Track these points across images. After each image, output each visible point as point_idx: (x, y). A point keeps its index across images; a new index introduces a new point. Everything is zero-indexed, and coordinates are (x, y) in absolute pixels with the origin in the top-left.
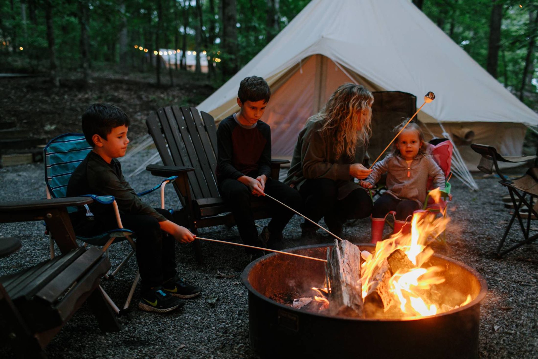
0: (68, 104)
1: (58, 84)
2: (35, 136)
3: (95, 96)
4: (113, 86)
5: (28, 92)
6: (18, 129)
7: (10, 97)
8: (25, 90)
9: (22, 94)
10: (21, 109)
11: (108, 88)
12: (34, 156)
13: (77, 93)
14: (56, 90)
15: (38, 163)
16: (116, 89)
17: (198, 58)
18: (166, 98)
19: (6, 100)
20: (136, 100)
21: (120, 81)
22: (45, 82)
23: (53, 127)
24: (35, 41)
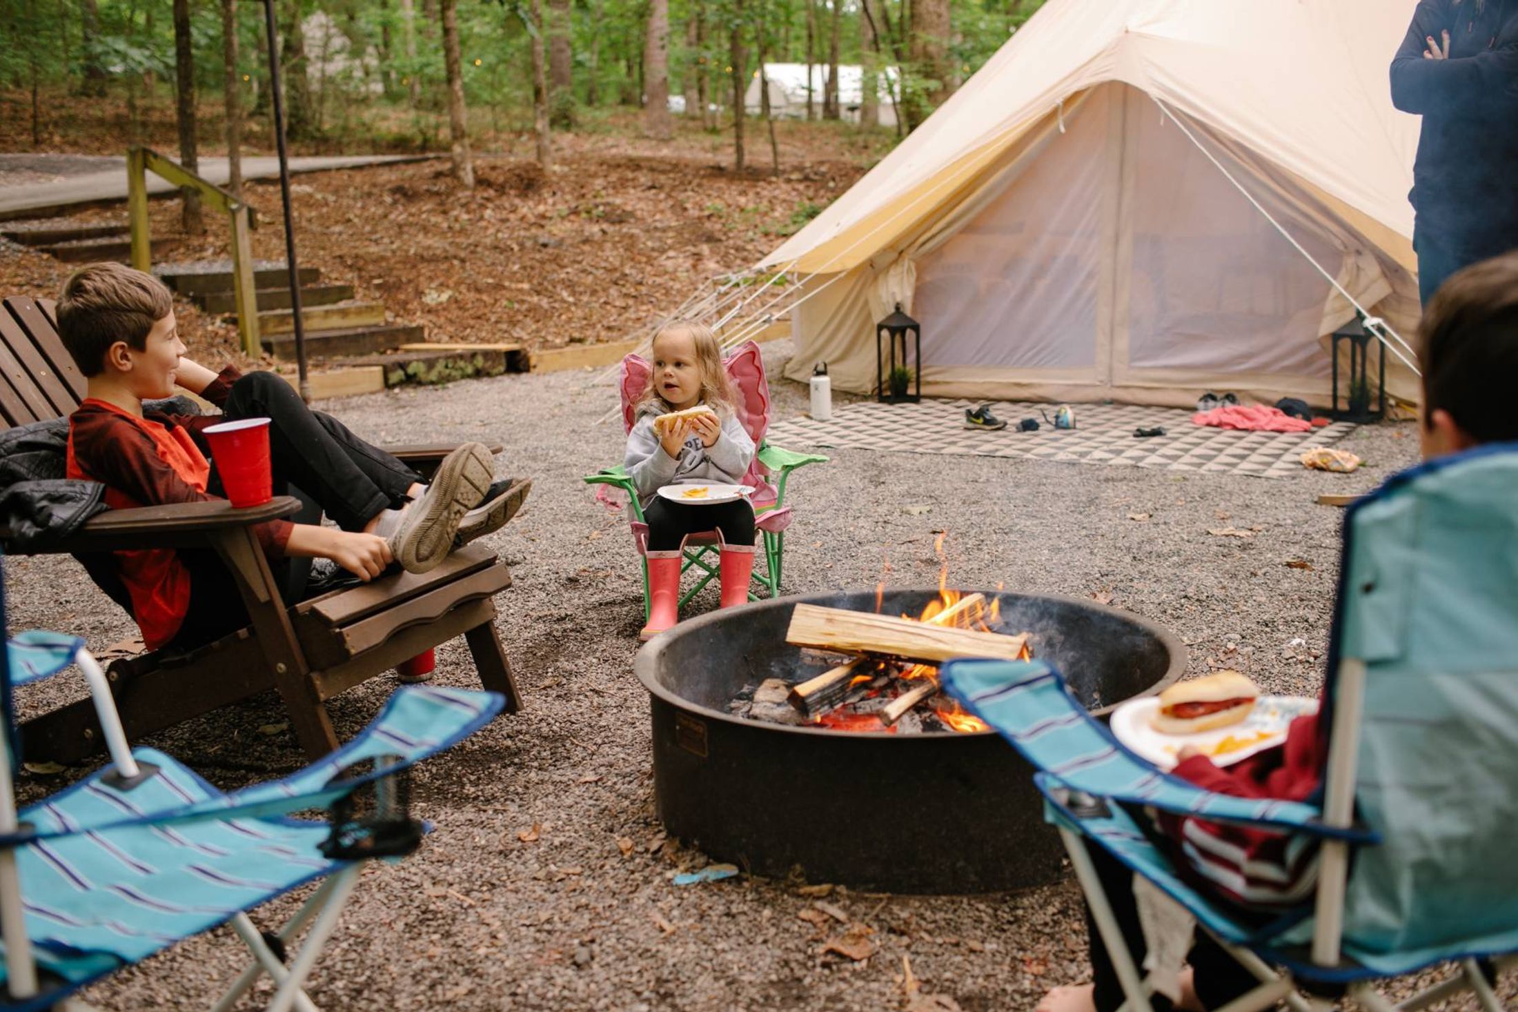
0: (491, 231)
1: (469, 179)
2: (399, 320)
3: (563, 209)
4: (614, 177)
5: (395, 202)
6: (359, 303)
7: (349, 220)
8: (388, 199)
9: (380, 211)
10: (373, 249)
11: (599, 183)
12: (386, 371)
13: (517, 201)
14: (463, 195)
15: (397, 390)
16: (621, 185)
17: (869, 88)
18: (751, 206)
19: (337, 229)
20: (669, 214)
21: (635, 164)
22: (438, 175)
23: (444, 297)
24: (428, 65)
